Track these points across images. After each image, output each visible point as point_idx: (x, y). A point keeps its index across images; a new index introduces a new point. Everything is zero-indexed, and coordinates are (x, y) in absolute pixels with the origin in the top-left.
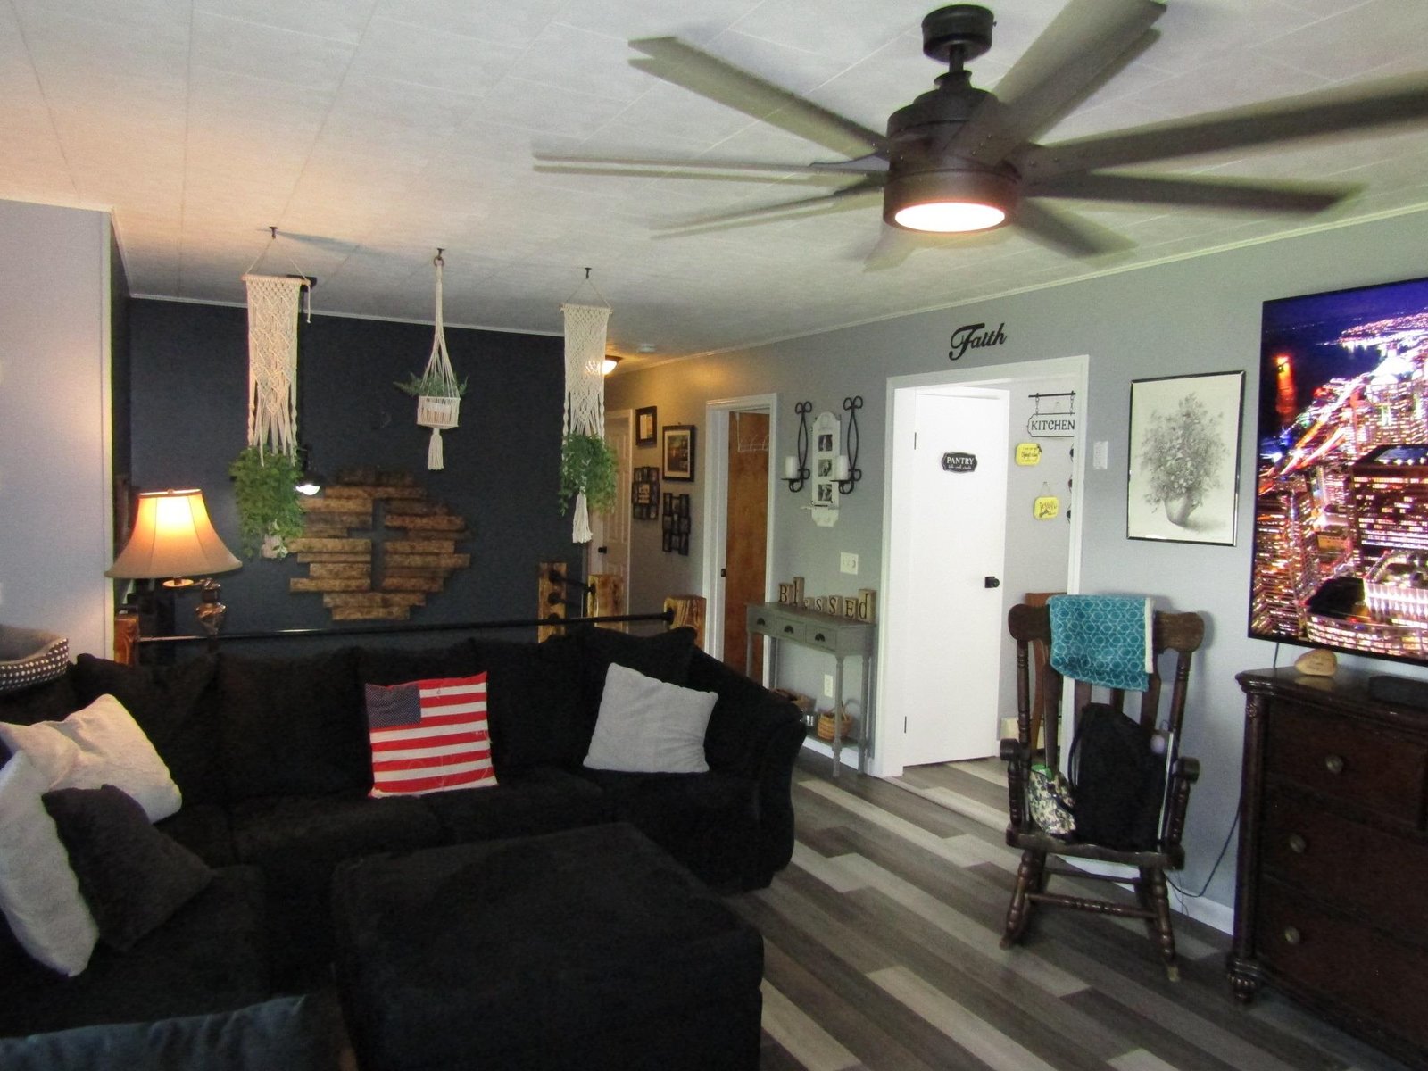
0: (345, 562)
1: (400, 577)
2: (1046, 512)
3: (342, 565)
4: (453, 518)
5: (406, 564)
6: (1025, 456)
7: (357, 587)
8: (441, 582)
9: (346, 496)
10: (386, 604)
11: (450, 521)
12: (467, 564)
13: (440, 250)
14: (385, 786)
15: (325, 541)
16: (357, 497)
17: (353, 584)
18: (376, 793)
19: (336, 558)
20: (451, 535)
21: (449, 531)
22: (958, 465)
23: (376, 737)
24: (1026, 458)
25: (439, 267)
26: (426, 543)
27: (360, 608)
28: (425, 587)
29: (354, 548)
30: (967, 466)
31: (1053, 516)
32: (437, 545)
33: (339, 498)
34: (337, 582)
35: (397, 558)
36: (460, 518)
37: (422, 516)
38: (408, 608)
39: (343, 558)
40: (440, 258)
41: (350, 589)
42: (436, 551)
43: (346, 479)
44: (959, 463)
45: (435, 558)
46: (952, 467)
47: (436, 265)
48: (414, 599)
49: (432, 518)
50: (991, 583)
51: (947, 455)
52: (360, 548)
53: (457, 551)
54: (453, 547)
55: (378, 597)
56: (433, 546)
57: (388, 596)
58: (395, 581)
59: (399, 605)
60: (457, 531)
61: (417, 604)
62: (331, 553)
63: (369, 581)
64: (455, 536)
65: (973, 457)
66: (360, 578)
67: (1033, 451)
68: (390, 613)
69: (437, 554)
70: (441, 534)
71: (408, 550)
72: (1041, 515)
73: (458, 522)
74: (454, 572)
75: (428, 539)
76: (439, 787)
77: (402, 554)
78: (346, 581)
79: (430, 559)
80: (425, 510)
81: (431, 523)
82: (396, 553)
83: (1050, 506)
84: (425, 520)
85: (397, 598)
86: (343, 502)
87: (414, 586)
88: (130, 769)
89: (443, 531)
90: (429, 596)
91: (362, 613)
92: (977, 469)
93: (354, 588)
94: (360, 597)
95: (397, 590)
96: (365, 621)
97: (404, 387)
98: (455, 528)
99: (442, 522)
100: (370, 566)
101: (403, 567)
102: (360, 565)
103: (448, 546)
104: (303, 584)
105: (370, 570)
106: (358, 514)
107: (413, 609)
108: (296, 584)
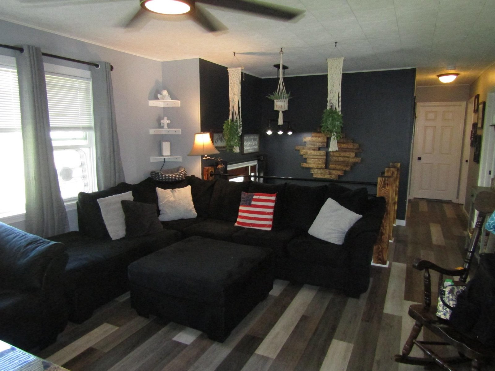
0: (318, 158)
1: (335, 164)
3: (316, 159)
4: (354, 144)
5: (337, 160)
7: (321, 167)
8: (350, 167)
9: (318, 136)
10: (330, 174)
11: (354, 145)
12: (360, 161)
13: (282, 48)
14: (239, 223)
15: (311, 151)
16: (322, 136)
17: (320, 166)
18: (236, 224)
19: (315, 157)
20: (354, 150)
21: (353, 149)
23: (241, 208)
25: (281, 55)
26: (344, 153)
27: (321, 174)
28: (344, 169)
29: (320, 154)
32: (349, 154)
33: (316, 137)
34: (315, 165)
35: (335, 158)
36: (357, 144)
37: (344, 143)
38: (337, 176)
39: (317, 157)
40: (281, 51)
41: (319, 168)
42: (348, 156)
43: (319, 130)
45: (348, 159)
47: (280, 54)
48: (340, 173)
49: (347, 144)
52: (322, 154)
53: (356, 156)
54: (355, 155)
55: (327, 171)
56: (347, 154)
57: (331, 171)
58: (333, 166)
59: (334, 174)
60: (355, 149)
61: (341, 174)
62: (314, 155)
63: (325, 165)
64: (356, 151)
66: (322, 164)
68: (331, 177)
69: (349, 157)
70: (351, 150)
71: (338, 155)
73: (357, 146)
74: (355, 164)
75: (345, 151)
76: (250, 226)
77: (337, 156)
78: (317, 165)
79: (346, 159)
80: (344, 141)
81: (347, 146)
82: (334, 156)
84: (344, 145)
85: (334, 172)
86: (317, 138)
87: (340, 168)
88: (180, 204)
89: (351, 149)
90: (345, 172)
91: (322, 176)
93: (320, 167)
94: (322, 170)
95: (334, 169)
96: (323, 178)
97: (269, 98)
98: (355, 148)
99: (351, 146)
100: (325, 160)
101: (336, 161)
102: (322, 160)
103: (353, 155)
104: (305, 165)
105: (325, 162)
106: (322, 142)
107: (339, 176)
108: (302, 164)
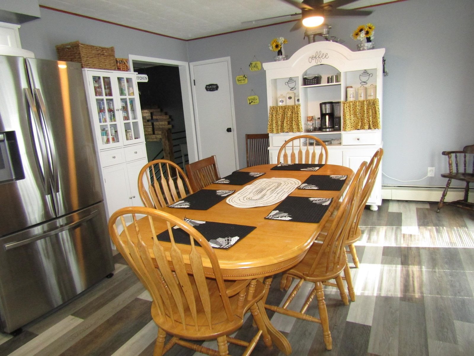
2: (252, 102)
6: (239, 81)
22: (211, 89)
24: (240, 82)
30: (214, 88)
31: (256, 103)
44: (212, 88)
46: (209, 90)
50: (229, 130)
51: (207, 86)
65: (216, 85)
67: (242, 78)
72: (250, 103)
83: (254, 99)
92: (219, 89)
